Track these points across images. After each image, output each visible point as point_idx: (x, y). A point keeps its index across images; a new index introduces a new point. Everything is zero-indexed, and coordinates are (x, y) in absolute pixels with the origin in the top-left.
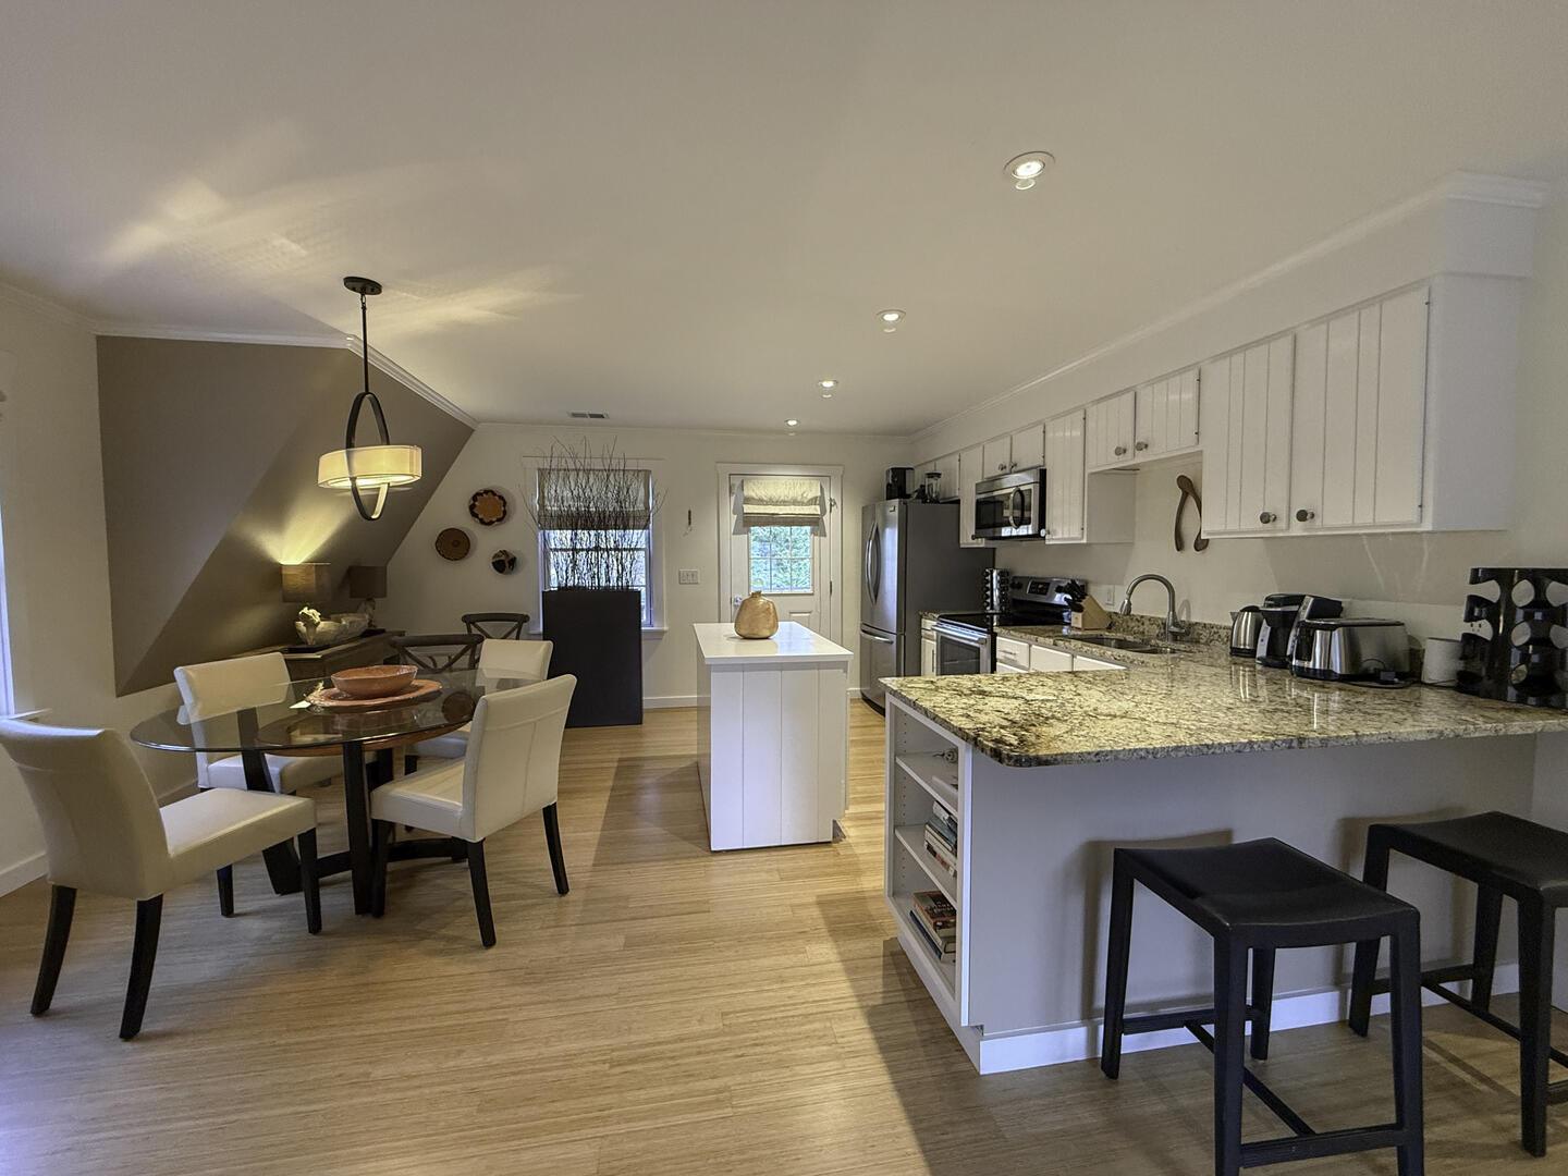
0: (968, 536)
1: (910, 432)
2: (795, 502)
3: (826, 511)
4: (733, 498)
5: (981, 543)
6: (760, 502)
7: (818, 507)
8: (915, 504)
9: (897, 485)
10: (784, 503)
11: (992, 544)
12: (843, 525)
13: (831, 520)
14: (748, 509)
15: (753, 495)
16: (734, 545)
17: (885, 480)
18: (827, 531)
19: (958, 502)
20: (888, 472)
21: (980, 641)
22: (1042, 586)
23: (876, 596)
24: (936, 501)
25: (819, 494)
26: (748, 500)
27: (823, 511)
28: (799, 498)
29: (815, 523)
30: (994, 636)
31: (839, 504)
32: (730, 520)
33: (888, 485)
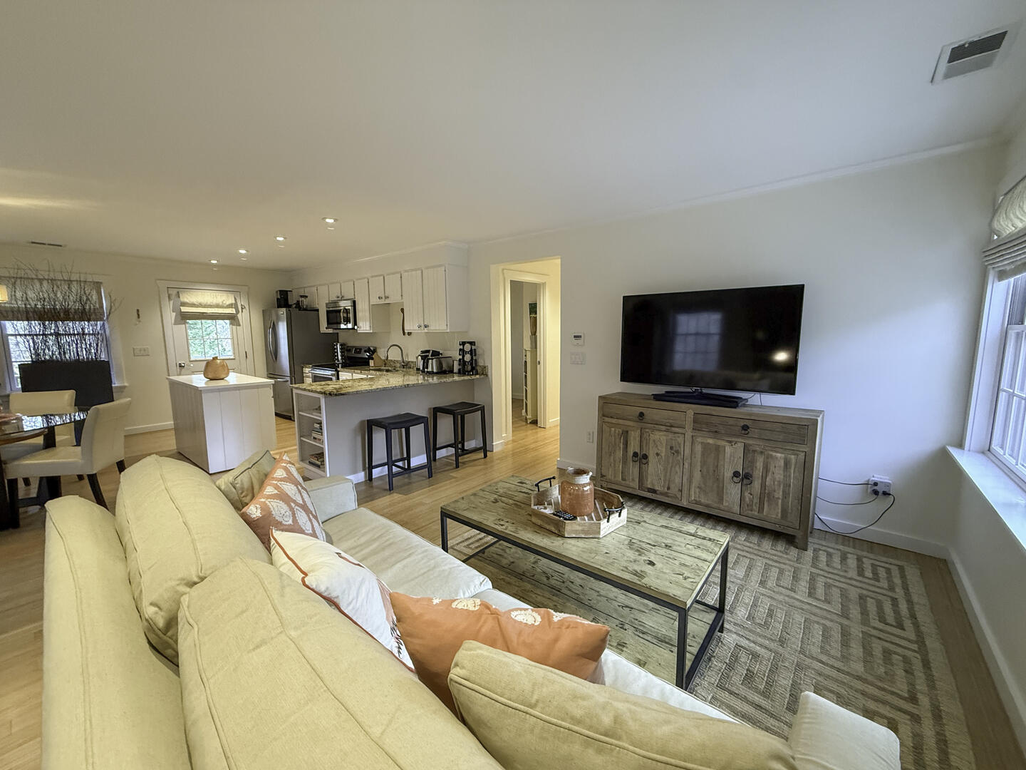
0: (324, 327)
1: (289, 272)
2: (218, 306)
3: (239, 312)
4: (172, 302)
5: (330, 331)
6: (193, 305)
7: (234, 310)
8: (295, 311)
9: (283, 300)
10: (210, 306)
11: (335, 331)
12: (251, 319)
13: (243, 317)
14: (184, 309)
15: (188, 301)
16: (175, 332)
17: (275, 297)
18: (241, 324)
19: (318, 310)
20: (277, 292)
21: (332, 375)
22: (358, 350)
23: (276, 358)
24: (306, 310)
25: (234, 302)
26: (184, 304)
27: (237, 312)
28: (221, 304)
29: (233, 319)
30: (338, 372)
31: (247, 307)
32: (170, 316)
33: (278, 299)
